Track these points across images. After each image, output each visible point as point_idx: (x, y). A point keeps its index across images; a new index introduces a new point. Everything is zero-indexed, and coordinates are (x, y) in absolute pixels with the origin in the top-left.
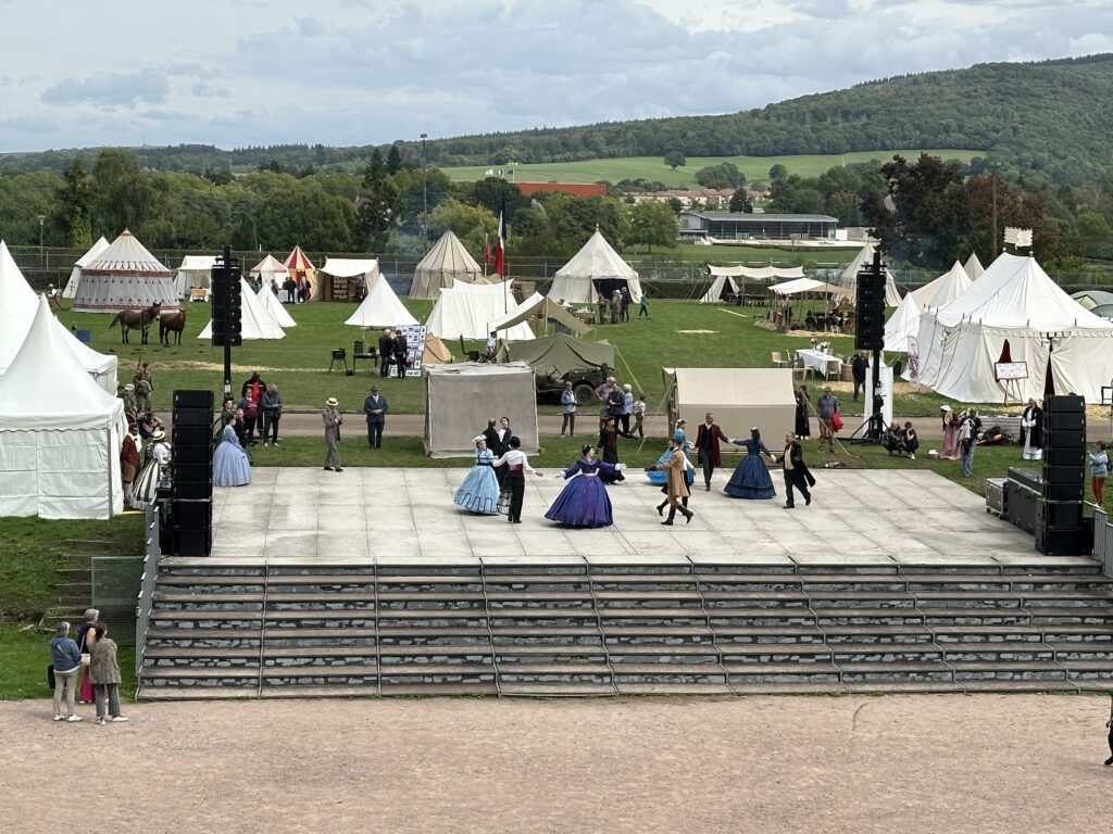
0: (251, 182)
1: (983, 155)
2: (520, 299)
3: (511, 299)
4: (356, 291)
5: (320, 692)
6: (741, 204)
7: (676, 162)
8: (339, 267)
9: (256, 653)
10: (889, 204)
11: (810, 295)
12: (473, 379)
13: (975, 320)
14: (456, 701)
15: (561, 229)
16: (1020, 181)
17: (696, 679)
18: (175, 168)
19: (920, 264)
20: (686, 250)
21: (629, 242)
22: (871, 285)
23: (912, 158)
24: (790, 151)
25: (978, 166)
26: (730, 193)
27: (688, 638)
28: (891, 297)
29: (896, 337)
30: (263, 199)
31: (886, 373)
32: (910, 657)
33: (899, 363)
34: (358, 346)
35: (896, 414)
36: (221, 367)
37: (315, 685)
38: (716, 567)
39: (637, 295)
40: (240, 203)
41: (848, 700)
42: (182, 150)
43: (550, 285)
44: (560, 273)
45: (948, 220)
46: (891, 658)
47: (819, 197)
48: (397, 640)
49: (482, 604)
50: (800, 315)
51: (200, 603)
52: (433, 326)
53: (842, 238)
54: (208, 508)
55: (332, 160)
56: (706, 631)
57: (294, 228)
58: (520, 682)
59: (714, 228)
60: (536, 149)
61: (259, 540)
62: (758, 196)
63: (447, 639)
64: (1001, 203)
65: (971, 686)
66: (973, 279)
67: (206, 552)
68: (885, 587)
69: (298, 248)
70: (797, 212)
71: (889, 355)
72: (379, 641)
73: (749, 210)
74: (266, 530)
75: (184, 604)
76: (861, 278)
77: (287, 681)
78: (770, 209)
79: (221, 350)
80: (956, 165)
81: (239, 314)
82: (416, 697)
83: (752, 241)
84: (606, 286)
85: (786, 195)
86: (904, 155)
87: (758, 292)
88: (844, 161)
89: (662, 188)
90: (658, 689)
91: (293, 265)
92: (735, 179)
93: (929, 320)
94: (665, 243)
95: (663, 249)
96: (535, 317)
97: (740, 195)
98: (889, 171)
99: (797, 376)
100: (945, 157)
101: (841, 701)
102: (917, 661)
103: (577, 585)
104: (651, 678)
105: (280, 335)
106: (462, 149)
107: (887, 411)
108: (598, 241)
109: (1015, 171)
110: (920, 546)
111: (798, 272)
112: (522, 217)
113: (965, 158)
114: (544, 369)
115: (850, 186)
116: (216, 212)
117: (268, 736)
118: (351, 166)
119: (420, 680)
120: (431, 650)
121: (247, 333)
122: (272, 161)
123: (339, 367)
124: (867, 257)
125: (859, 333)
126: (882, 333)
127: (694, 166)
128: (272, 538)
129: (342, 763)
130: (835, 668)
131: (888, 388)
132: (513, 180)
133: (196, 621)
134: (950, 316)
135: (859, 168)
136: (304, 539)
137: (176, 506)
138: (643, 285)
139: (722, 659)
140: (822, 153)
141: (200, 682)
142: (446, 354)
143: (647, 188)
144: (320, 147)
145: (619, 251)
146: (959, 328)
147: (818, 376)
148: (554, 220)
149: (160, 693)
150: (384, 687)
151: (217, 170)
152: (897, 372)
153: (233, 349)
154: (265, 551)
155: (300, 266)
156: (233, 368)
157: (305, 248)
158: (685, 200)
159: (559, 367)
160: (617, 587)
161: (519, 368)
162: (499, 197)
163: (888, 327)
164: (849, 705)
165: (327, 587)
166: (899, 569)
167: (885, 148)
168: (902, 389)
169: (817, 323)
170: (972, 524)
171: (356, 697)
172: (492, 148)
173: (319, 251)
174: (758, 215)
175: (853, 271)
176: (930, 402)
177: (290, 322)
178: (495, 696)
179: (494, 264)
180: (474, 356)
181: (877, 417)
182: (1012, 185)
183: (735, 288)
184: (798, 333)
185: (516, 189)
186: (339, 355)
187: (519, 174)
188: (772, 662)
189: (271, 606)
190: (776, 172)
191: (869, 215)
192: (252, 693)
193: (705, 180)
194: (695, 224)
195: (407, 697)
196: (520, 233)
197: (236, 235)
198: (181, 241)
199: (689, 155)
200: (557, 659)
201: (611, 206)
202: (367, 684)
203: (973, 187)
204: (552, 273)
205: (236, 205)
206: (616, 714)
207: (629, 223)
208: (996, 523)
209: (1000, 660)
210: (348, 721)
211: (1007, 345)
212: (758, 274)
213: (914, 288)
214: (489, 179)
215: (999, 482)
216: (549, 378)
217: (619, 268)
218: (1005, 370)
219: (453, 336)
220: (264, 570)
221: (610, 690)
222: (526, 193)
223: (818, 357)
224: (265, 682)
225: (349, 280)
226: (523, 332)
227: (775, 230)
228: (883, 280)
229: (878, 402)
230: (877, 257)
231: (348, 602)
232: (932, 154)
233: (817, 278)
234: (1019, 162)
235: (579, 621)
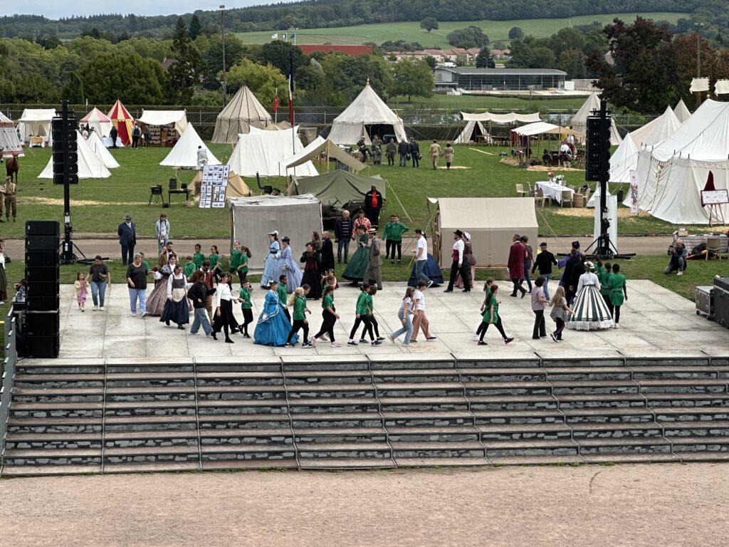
0: (76, 46)
1: (687, 17)
2: (305, 143)
3: (298, 141)
4: (168, 137)
5: (152, 468)
6: (485, 60)
7: (430, 27)
8: (153, 118)
9: (98, 437)
10: (609, 58)
11: (545, 136)
12: (270, 209)
13: (685, 156)
14: (264, 474)
15: (336, 83)
16: (719, 38)
17: (460, 454)
18: (11, 35)
19: (637, 109)
20: (441, 99)
21: (393, 94)
22: (598, 129)
23: (629, 20)
24: (526, 15)
25: (683, 25)
26: (476, 52)
27: (453, 421)
28: (614, 139)
29: (619, 170)
30: (87, 62)
31: (612, 200)
32: (635, 433)
33: (621, 194)
34: (173, 183)
35: (620, 234)
36: (61, 202)
37: (147, 462)
38: (475, 362)
40: (69, 64)
41: (585, 469)
42: (16, 19)
43: (329, 129)
44: (338, 119)
45: (660, 72)
46: (620, 434)
47: (552, 53)
48: (214, 425)
49: (283, 395)
50: (537, 152)
51: (51, 397)
52: (233, 164)
53: (570, 88)
54: (56, 319)
55: (143, 28)
56: (468, 414)
57: (114, 85)
58: (316, 458)
59: (463, 81)
60: (314, 16)
61: (98, 344)
62: (498, 53)
63: (255, 424)
64: (703, 57)
65: (686, 457)
66: (681, 121)
67: (54, 353)
68: (614, 377)
69: (119, 102)
70: (531, 67)
71: (613, 186)
72: (199, 426)
73: (493, 66)
74: (104, 336)
75: (38, 398)
76: (590, 122)
77: (124, 460)
78: (510, 65)
79: (61, 187)
80: (665, 26)
81: (76, 157)
82: (231, 471)
83: (495, 92)
84: (380, 131)
85: (523, 53)
86: (622, 18)
87: (504, 134)
88: (570, 23)
89: (420, 48)
90: (428, 462)
91: (115, 116)
92: (480, 40)
93: (647, 157)
94: (423, 94)
95: (421, 99)
96: (318, 158)
97: (485, 53)
98: (610, 31)
99: (538, 203)
100: (656, 18)
101: (580, 470)
102: (641, 436)
103: (361, 380)
104: (424, 454)
105: (106, 174)
106: (250, 17)
107: (612, 231)
108: (369, 93)
109: (715, 30)
110: (642, 342)
111: (536, 116)
112: (303, 74)
113: (673, 19)
114: (328, 200)
115: (575, 44)
116: (46, 72)
117: (111, 504)
118: (160, 32)
119: (235, 457)
120: (242, 432)
121: (81, 174)
122: (95, 28)
123: (157, 201)
124: (594, 103)
125: (589, 167)
126: (608, 167)
127: (446, 29)
128: (109, 342)
129: (173, 525)
130: (574, 443)
131: (613, 214)
132: (295, 43)
133: (48, 411)
134: (664, 155)
135: (585, 29)
136: (135, 343)
137: (29, 317)
138: (406, 129)
139: (481, 437)
140: (553, 17)
141: (52, 461)
142: (245, 189)
143: (407, 48)
144: (132, 16)
145: (385, 100)
146: (671, 162)
147: (554, 203)
148: (329, 75)
149: (20, 471)
150: (204, 463)
151: (46, 37)
152: (620, 199)
153: (72, 187)
154: (103, 353)
155: (121, 117)
156: (72, 203)
157: (124, 103)
158: (438, 58)
159: (342, 198)
160: (394, 379)
161: (308, 199)
162: (286, 59)
163: (613, 161)
164: (588, 472)
165: (155, 382)
166: (625, 361)
167: (605, 12)
168: (624, 213)
169: (554, 159)
170: (685, 324)
171: (181, 472)
172: (277, 16)
173: (137, 104)
174: (500, 70)
175: (583, 115)
176: (649, 226)
177: (115, 164)
178: (295, 469)
179: (282, 112)
180: (268, 190)
181: (605, 238)
182: (711, 41)
183: (483, 131)
184: (537, 168)
185: (297, 50)
186: (157, 191)
187: (299, 38)
188: (522, 439)
189: (109, 398)
190: (514, 33)
191: (592, 68)
192: (96, 469)
193: (455, 41)
194: (448, 78)
195: (224, 471)
196: (302, 87)
197: (66, 91)
198: (20, 97)
199: (442, 20)
200: (346, 439)
201: (376, 64)
202: (190, 461)
203: (680, 44)
204: (330, 120)
205: (63, 66)
206: (395, 483)
207: (392, 78)
208: (704, 323)
209: (709, 435)
210: (176, 492)
211: (711, 176)
212: (501, 120)
213: (632, 129)
214: (275, 42)
215: (707, 289)
216: (331, 208)
217: (386, 115)
218: (709, 197)
219: (250, 173)
220: (103, 369)
221: (390, 463)
222: (305, 54)
223: (554, 188)
224: (106, 461)
225: (162, 127)
226: (309, 170)
227: (513, 82)
228: (609, 123)
229: (605, 225)
230: (603, 104)
231: (174, 394)
232: (646, 17)
233: (551, 122)
234: (718, 22)
235: (363, 408)
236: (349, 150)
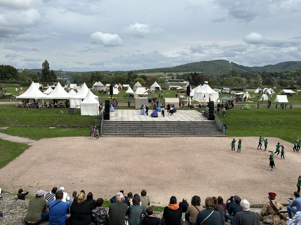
0: (114, 75)
1: (202, 72)
2: (146, 90)
3: (145, 90)
4: (126, 89)
5: (122, 136)
6: (173, 78)
7: (165, 73)
8: (125, 86)
9: (115, 131)
10: (191, 78)
11: (181, 89)
12: (141, 99)
13: (201, 92)
14: (139, 137)
15: (151, 81)
16: (206, 75)
17: (167, 135)
18: (105, 74)
19: (194, 85)
20: (166, 84)
21: (159, 83)
22: (188, 88)
23: (193, 73)
24: (179, 72)
25: (201, 74)
26: (172, 77)
27: (166, 130)
28: (191, 89)
29: (192, 94)
30: (116, 77)
31: (190, 98)
33: (192, 97)
34: (127, 95)
35: (191, 103)
36: (111, 97)
37: (122, 135)
38: (170, 121)
39: (160, 89)
40: (113, 78)
41: (185, 137)
42: (106, 71)
43: (150, 88)
44: (151, 86)
45: (198, 80)
46: (190, 132)
47: (182, 77)
48: (132, 130)
49: (142, 126)
50: (180, 92)
51: (108, 125)
52: (136, 93)
53: (185, 82)
54: (109, 114)
55: (124, 73)
56: (168, 129)
57: (119, 81)
58: (146, 135)
59: (170, 81)
60: (148, 71)
61: (115, 118)
62: (175, 77)
63: (137, 130)
64: (204, 78)
65: (200, 136)
66: (201, 87)
67: (109, 119)
68: (190, 124)
69: (120, 84)
70: (180, 79)
71: (190, 96)
72: (130, 130)
73: (174, 79)
74: (116, 117)
75: (106, 126)
76: (187, 87)
77: (119, 135)
78: (176, 79)
79: (111, 95)
80: (199, 73)
81: (113, 91)
82: (134, 137)
83: (174, 83)
84: (157, 88)
85: (178, 77)
86: (192, 72)
87: (175, 89)
88: (185, 73)
89: (163, 76)
90: (162, 136)
91: (119, 85)
92: (172, 75)
93: (195, 92)
94: (164, 83)
95: (163, 84)
96: (148, 92)
97: (173, 77)
98: (191, 74)
99: (179, 99)
100: (197, 72)
101: (184, 137)
102: (193, 133)
103: (153, 124)
104: (162, 135)
105: (118, 94)
106: (140, 71)
107: (190, 103)
108: (156, 83)
109: (206, 74)
110: (194, 119)
111: (180, 86)
112: (146, 80)
113: (200, 73)
114: (149, 98)
115: (186, 76)
116: (110, 79)
117: (116, 141)
118: (126, 73)
119: (134, 135)
120: (136, 131)
121: (114, 93)
122: (117, 73)
123: (125, 97)
124: (188, 84)
125: (187, 94)
126: (190, 94)
127: (167, 74)
128: (117, 118)
129: (125, 144)
130: (184, 133)
131: (190, 100)
132: (145, 75)
133: (108, 128)
134: (198, 92)
135: (187, 74)
136: (120, 118)
137: (105, 114)
138: (161, 88)
139: (170, 132)
140: (183, 72)
141: (108, 135)
142: (137, 96)
143: (162, 76)
144: (122, 71)
145: (158, 84)
146: (199, 93)
147: (182, 99)
148: (150, 80)
149: (104, 136)
150: (130, 135)
151: (110, 74)
152: (191, 98)
153: (112, 95)
154: (116, 119)
155: (120, 85)
156: (112, 98)
157: (120, 83)
158: (166, 78)
159: (151, 98)
160: (158, 124)
161: (146, 98)
162: (144, 77)
163: (190, 93)
164: (185, 138)
165: (123, 124)
166: (191, 122)
167: (190, 71)
168: (192, 100)
169: (182, 92)
170: (200, 117)
171: (127, 137)
172: (143, 71)
173: (122, 83)
174: (175, 79)
175: (186, 86)
176: (196, 102)
177: (119, 92)
178: (143, 137)
179: (143, 85)
180: (141, 96)
181: (189, 104)
182: (206, 76)
183: (172, 88)
184: (180, 94)
185: (146, 76)
186: (125, 96)
187: (146, 75)
188: (176, 133)
189: (117, 126)
190: (177, 74)
191: (188, 79)
192: (114, 136)
193: (169, 75)
194: (167, 81)
195: (133, 137)
196: (146, 81)
197: (112, 82)
198: (106, 82)
199: (167, 72)
200: (151, 132)
201: (157, 78)
202: (128, 135)
203: (201, 76)
204: (150, 86)
205: (112, 78)
206: (158, 139)
207: (159, 80)
208: (203, 116)
209: (203, 133)
210: (126, 139)
211: (205, 95)
212: (175, 87)
213: (194, 88)
214: (143, 75)
215: (204, 112)
216: (150, 99)
217: (158, 86)
218: (204, 98)
219: (138, 94)
220: (116, 122)
221: (157, 136)
222: (147, 77)
223: (182, 97)
224: (116, 135)
225: (126, 87)
226: (147, 93)
227: (177, 81)
228: (190, 87)
229: (189, 102)
230: (189, 85)
231: (126, 125)
232: (196, 72)
233: (182, 87)
234: (207, 73)
235: (153, 128)
236: (153, 91)
